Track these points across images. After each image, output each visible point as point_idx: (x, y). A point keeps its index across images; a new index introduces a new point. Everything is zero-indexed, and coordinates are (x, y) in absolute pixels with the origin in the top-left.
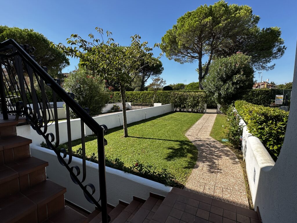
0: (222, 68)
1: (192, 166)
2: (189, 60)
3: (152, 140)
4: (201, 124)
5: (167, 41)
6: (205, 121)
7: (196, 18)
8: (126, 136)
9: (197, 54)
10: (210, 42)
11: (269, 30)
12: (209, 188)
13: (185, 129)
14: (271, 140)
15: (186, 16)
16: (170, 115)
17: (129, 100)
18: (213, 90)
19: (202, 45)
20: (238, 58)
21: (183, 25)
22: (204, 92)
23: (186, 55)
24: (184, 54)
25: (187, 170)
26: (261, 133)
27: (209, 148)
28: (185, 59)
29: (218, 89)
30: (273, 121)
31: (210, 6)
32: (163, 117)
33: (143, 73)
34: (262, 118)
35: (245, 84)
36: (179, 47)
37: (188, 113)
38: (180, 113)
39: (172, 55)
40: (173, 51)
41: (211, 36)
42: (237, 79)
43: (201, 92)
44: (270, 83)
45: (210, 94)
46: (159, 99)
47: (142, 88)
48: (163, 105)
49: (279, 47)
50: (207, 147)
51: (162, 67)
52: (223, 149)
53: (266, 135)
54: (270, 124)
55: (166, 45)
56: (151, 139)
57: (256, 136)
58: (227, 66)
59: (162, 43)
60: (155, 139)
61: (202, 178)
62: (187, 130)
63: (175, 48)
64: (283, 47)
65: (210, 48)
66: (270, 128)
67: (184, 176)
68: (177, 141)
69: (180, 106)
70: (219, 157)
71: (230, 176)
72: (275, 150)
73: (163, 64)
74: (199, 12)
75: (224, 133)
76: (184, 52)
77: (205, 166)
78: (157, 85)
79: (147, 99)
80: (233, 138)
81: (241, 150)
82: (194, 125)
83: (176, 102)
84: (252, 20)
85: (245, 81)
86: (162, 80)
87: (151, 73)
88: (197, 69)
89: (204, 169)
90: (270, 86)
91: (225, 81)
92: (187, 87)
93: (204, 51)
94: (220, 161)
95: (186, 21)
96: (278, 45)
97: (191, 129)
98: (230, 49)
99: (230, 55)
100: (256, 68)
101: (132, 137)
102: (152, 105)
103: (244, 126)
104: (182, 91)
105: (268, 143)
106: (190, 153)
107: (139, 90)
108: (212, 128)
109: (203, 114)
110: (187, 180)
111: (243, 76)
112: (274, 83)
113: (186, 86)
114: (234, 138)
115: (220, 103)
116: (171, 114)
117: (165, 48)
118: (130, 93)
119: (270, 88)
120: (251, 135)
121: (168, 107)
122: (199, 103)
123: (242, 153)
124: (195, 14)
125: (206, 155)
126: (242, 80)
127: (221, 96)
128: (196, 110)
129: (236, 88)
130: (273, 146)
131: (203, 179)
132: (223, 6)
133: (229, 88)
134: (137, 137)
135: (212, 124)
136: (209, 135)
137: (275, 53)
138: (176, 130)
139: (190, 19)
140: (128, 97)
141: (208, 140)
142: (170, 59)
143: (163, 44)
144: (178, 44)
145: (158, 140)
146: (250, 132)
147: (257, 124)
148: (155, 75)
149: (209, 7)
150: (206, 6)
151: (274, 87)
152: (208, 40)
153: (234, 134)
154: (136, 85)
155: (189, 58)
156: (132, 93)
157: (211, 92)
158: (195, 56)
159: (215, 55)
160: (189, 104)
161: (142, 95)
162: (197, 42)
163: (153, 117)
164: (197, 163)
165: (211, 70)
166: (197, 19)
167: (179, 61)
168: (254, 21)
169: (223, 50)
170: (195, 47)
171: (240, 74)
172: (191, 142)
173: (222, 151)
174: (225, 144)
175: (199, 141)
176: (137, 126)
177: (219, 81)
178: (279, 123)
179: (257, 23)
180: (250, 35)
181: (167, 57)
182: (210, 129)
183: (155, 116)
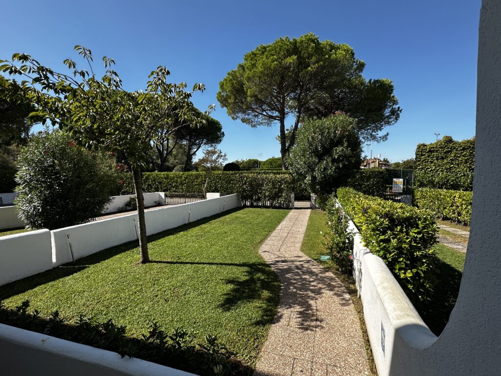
0: (316, 135)
1: (270, 318)
2: (264, 121)
3: (197, 265)
4: (286, 229)
5: (228, 88)
6: (292, 223)
7: (273, 55)
8: (146, 260)
9: (277, 112)
10: (296, 95)
11: (377, 83)
12: (301, 369)
13: (258, 238)
14: (401, 262)
15: (258, 51)
16: (234, 215)
17: (162, 188)
18: (302, 171)
19: (284, 98)
20: (339, 120)
21: (254, 65)
22: (290, 173)
23: (260, 113)
24: (256, 111)
25: (260, 330)
26: (384, 249)
27: (299, 275)
28: (259, 120)
29: (311, 168)
30: (402, 227)
31: (294, 40)
32: (222, 218)
33: (190, 141)
34: (385, 221)
35: (350, 162)
36: (249, 99)
37: (264, 210)
38: (251, 209)
39: (238, 112)
40: (239, 106)
41: (298, 86)
42: (338, 153)
43: (285, 173)
44: (382, 160)
45: (299, 177)
46: (216, 186)
47: (188, 166)
48: (222, 195)
49: (393, 108)
50: (297, 274)
51: (222, 131)
52: (323, 275)
53: (394, 252)
54: (398, 232)
55: (227, 95)
56: (196, 263)
57: (376, 254)
58: (323, 133)
59: (221, 91)
60: (204, 263)
61: (287, 345)
62: (261, 242)
63: (241, 100)
64: (397, 109)
65: (296, 104)
66: (398, 239)
67: (254, 344)
68: (244, 265)
69: (251, 198)
70: (318, 292)
71: (338, 333)
72: (409, 279)
73: (223, 127)
74: (279, 47)
75: (323, 244)
76: (257, 109)
77: (294, 315)
78: (212, 161)
79: (195, 185)
80: (339, 255)
81: (352, 275)
82: (275, 231)
83: (244, 190)
84: (355, 66)
85: (351, 157)
86: (221, 153)
87: (202, 141)
88: (278, 136)
89: (291, 323)
90: (383, 164)
91: (321, 157)
92: (264, 164)
93: (287, 109)
94: (319, 301)
95: (259, 60)
96: (391, 106)
97: (269, 239)
98: (326, 108)
99: (326, 115)
100: (364, 138)
101: (157, 262)
102: (204, 197)
103: (355, 233)
104: (254, 173)
105: (397, 267)
106: (266, 290)
107: (182, 169)
108: (304, 235)
109: (288, 210)
110: (258, 353)
111: (347, 149)
112: (388, 160)
113: (262, 164)
114: (341, 256)
115: (315, 192)
116: (236, 211)
117: (226, 100)
118: (164, 175)
119: (383, 168)
120: (368, 250)
121: (231, 199)
122: (282, 193)
123: (354, 281)
124: (273, 50)
125: (294, 290)
126: (346, 155)
127: (316, 180)
128: (278, 203)
129: (338, 168)
130: (406, 271)
131: (290, 347)
132: (313, 41)
133: (327, 167)
134: (168, 262)
135: (303, 229)
136: (298, 249)
137: (387, 117)
138: (243, 242)
139: (265, 56)
140: (160, 183)
141: (298, 259)
142: (233, 118)
143: (223, 94)
144: (247, 95)
145: (208, 266)
146: (367, 246)
147: (378, 232)
148: (210, 145)
149: (291, 40)
150: (288, 40)
151: (388, 166)
152: (292, 92)
153: (340, 248)
154: (177, 161)
155: (265, 119)
156: (168, 175)
157: (301, 174)
158: (274, 115)
159: (305, 116)
160: (267, 194)
161: (186, 178)
162: (276, 93)
163: (204, 218)
164: (279, 310)
165: (299, 138)
166: (275, 57)
167: (249, 123)
168: (358, 68)
169: (316, 108)
170: (273, 101)
171: (343, 145)
172: (268, 266)
173: (322, 280)
174: (326, 266)
175: (283, 261)
176: (172, 237)
177: (312, 157)
178: (412, 231)
179: (361, 70)
180: (353, 88)
181: (230, 114)
182: (300, 237)
183: (208, 216)
